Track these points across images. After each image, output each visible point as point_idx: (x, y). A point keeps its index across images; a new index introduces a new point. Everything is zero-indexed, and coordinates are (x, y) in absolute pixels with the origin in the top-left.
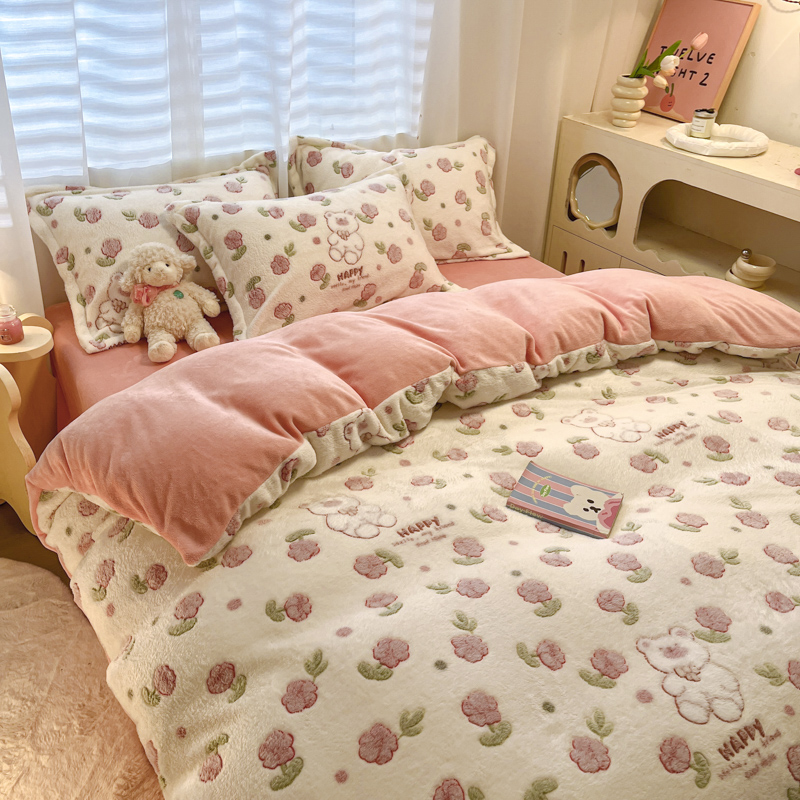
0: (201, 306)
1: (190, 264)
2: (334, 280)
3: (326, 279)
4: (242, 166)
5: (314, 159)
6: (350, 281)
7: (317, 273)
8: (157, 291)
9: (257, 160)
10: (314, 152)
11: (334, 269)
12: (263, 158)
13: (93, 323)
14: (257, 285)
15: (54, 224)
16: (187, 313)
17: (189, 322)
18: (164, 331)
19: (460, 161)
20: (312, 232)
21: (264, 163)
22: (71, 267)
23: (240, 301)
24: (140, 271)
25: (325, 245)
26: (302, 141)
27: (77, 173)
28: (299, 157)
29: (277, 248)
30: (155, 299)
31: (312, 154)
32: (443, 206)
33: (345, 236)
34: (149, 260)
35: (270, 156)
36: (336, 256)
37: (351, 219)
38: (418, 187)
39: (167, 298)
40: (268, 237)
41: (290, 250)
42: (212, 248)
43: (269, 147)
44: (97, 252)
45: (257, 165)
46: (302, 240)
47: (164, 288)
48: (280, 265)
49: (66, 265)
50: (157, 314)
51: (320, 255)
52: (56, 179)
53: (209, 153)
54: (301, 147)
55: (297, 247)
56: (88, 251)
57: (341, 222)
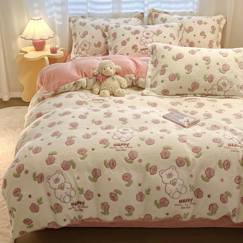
2: (139, 50)
3: (136, 50)
4: (133, 16)
5: (156, 16)
6: (145, 52)
7: (134, 47)
8: (106, 77)
9: (138, 15)
11: (140, 47)
12: (140, 14)
13: (76, 53)
14: (116, 48)
15: (75, 26)
19: (207, 22)
20: (137, 35)
21: (140, 16)
22: (75, 38)
23: (112, 52)
25: (139, 39)
26: (153, 10)
27: (84, 13)
28: (152, 15)
31: (156, 15)
32: (195, 36)
33: (147, 38)
34: (105, 66)
35: (142, 14)
36: (142, 43)
37: (151, 34)
38: (187, 28)
39: (109, 80)
40: (123, 35)
41: (128, 40)
42: (109, 37)
43: (142, 11)
44: (81, 34)
45: (138, 16)
46: (133, 37)
47: (108, 76)
48: (124, 43)
49: (75, 37)
50: (105, 85)
51: (137, 42)
52: (79, 14)
53: (123, 11)
54: (153, 12)
55: (130, 39)
56: (79, 33)
57: (148, 34)
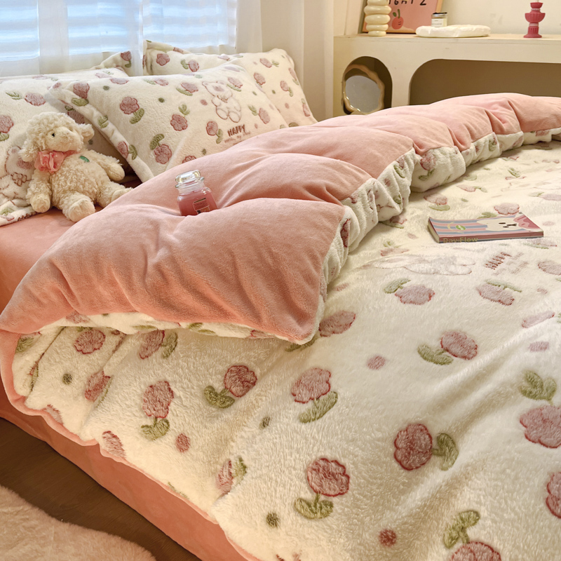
0: (107, 170)
1: (89, 132)
3: (219, 134)
5: (163, 60)
6: (238, 137)
7: (211, 129)
8: (63, 156)
9: (115, 60)
10: (161, 54)
11: (225, 126)
12: (119, 58)
14: (161, 142)
16: (97, 175)
17: (100, 184)
18: (78, 193)
19: (276, 61)
20: (197, 96)
21: (120, 64)
23: (146, 160)
24: (43, 137)
25: (211, 105)
28: (149, 59)
29: (172, 108)
30: (63, 165)
32: (274, 92)
33: (224, 99)
34: (52, 126)
35: (126, 56)
36: (223, 114)
37: (224, 87)
39: (76, 162)
40: (161, 100)
41: (184, 109)
42: (106, 117)
45: (114, 65)
46: (191, 102)
47: (69, 153)
48: (179, 123)
50: (67, 177)
51: (209, 114)
54: (150, 50)
55: (189, 108)
57: (217, 89)
